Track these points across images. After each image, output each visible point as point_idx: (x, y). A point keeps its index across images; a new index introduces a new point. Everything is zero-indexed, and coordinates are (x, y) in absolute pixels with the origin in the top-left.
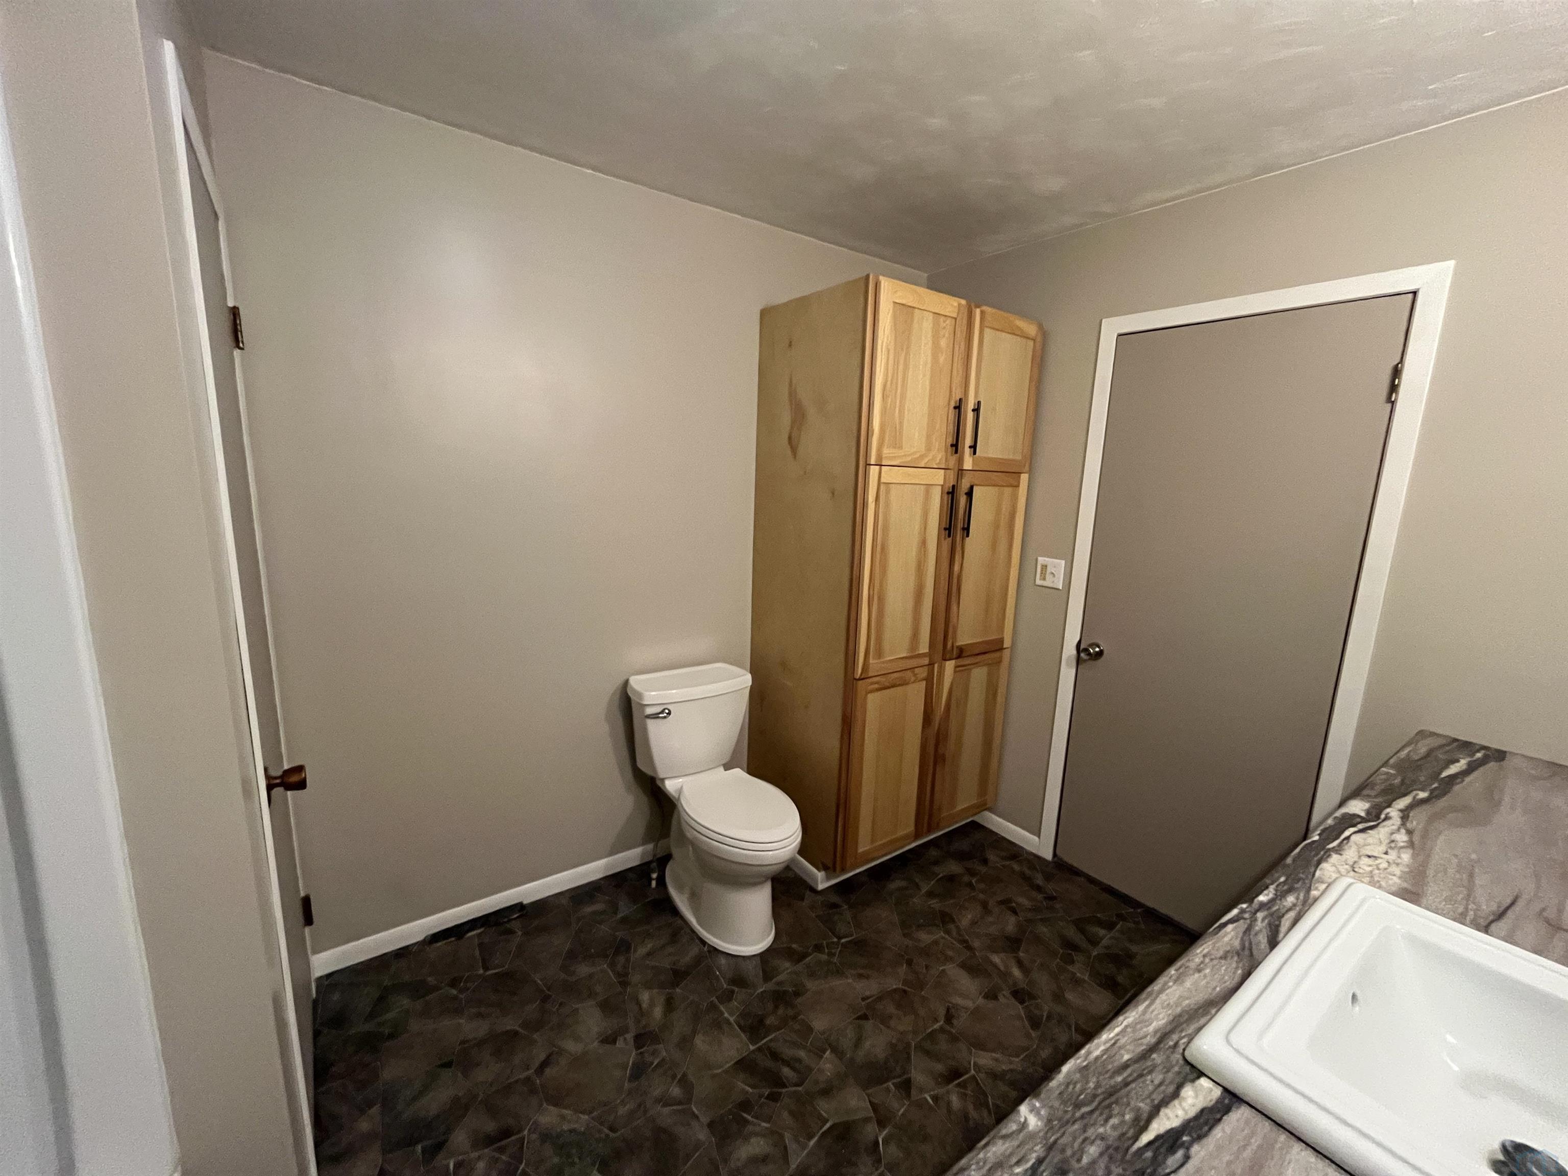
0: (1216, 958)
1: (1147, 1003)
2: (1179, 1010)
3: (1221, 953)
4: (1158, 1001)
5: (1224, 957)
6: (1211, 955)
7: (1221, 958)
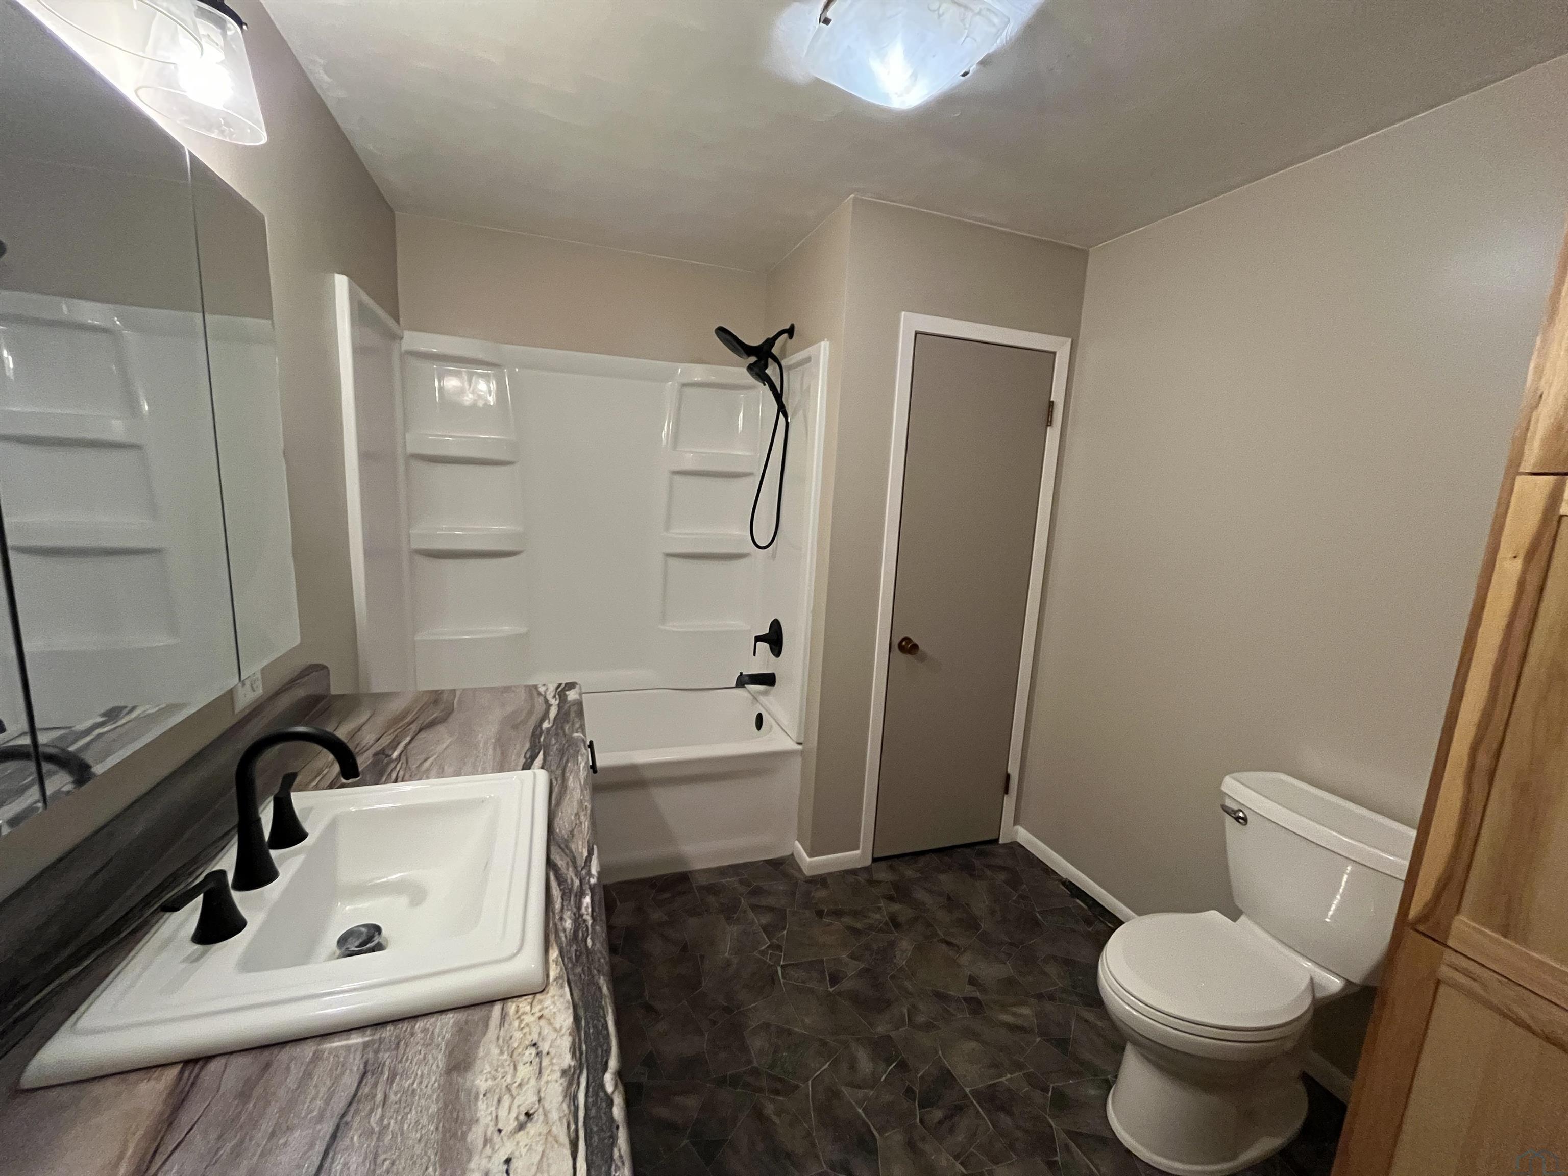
0: (575, 827)
1: (582, 783)
2: (568, 792)
3: (576, 832)
4: (579, 787)
5: (572, 832)
6: (579, 826)
7: (573, 830)
